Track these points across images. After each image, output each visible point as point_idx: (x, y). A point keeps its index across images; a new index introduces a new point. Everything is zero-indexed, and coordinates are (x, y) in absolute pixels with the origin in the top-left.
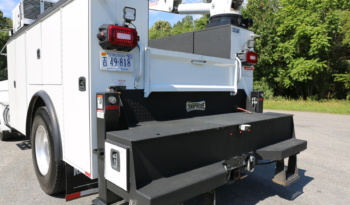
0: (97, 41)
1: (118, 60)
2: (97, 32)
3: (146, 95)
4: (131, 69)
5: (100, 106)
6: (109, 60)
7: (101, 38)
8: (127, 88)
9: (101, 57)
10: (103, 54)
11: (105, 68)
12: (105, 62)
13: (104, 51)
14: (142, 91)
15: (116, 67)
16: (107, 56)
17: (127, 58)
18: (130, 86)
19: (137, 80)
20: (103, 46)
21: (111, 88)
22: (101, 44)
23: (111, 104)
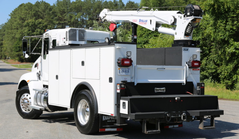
0: (117, 64)
1: (124, 71)
2: (117, 61)
3: (135, 84)
4: (129, 74)
5: (118, 88)
6: (121, 71)
7: (118, 63)
8: (128, 82)
9: (118, 70)
10: (119, 69)
11: (120, 74)
12: (120, 72)
13: (119, 68)
14: (134, 83)
15: (124, 74)
16: (120, 69)
17: (128, 70)
18: (129, 81)
19: (132, 78)
20: (119, 66)
21: (122, 81)
22: (118, 65)
23: (122, 87)
